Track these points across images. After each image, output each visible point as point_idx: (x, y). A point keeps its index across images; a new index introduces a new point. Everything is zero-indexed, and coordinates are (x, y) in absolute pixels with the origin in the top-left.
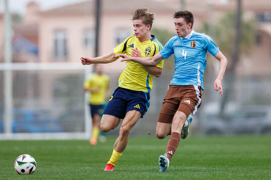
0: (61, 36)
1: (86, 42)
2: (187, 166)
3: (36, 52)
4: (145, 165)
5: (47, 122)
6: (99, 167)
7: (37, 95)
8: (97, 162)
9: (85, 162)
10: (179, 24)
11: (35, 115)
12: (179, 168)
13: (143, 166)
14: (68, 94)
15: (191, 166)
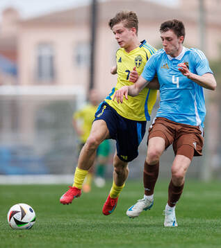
0: (46, 52)
1: (78, 59)
2: (208, 218)
3: (14, 72)
4: (154, 217)
5: (28, 161)
6: (94, 219)
7: (15, 126)
8: (92, 213)
9: (78, 213)
10: (168, 39)
11: (13, 153)
12: (198, 221)
13: (151, 217)
14: (55, 126)
15: (212, 218)
